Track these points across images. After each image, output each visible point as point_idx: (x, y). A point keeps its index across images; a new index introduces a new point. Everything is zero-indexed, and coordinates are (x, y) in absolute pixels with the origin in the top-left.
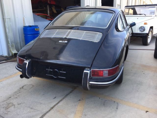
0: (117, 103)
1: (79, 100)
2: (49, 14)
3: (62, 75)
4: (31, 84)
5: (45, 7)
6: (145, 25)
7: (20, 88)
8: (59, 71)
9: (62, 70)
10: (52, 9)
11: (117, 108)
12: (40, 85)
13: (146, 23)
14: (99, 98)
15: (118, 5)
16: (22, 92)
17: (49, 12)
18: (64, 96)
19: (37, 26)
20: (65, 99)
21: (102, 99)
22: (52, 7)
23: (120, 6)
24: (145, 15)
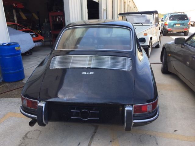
0: (153, 137)
1: (110, 142)
2: (16, 21)
3: (93, 115)
4: (35, 129)
5: (9, 12)
6: (145, 36)
7: (23, 138)
8: (89, 111)
9: (94, 110)
10: (20, 15)
11: (157, 144)
12: (49, 129)
13: (146, 34)
14: (132, 134)
15: (104, 10)
16: (30, 144)
17: (15, 18)
18: (90, 139)
19: (17, 43)
20: (92, 143)
21: (135, 135)
22: (19, 12)
23: (106, 10)
24: (142, 24)
